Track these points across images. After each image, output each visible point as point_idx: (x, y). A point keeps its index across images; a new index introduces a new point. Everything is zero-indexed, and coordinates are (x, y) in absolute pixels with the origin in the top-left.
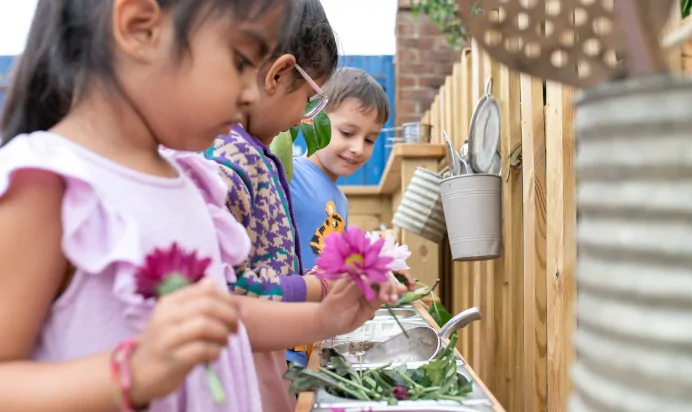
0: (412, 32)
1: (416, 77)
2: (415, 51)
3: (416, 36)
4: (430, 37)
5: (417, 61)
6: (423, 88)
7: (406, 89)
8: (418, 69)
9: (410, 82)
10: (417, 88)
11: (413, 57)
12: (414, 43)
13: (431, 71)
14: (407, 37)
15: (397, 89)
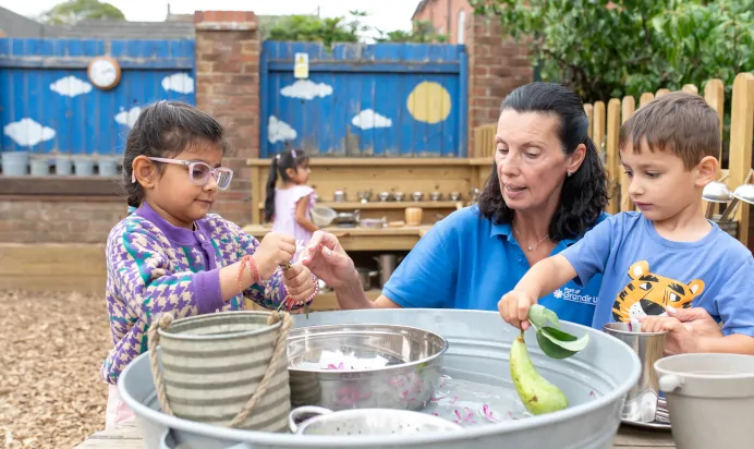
0: (485, 31)
1: (488, 68)
2: (487, 47)
3: (488, 34)
4: (499, 36)
5: (488, 55)
6: (492, 76)
7: (479, 77)
8: (489, 61)
9: (483, 72)
10: (488, 76)
11: (485, 52)
12: (486, 41)
13: (500, 63)
14: (481, 35)
15: (472, 77)
